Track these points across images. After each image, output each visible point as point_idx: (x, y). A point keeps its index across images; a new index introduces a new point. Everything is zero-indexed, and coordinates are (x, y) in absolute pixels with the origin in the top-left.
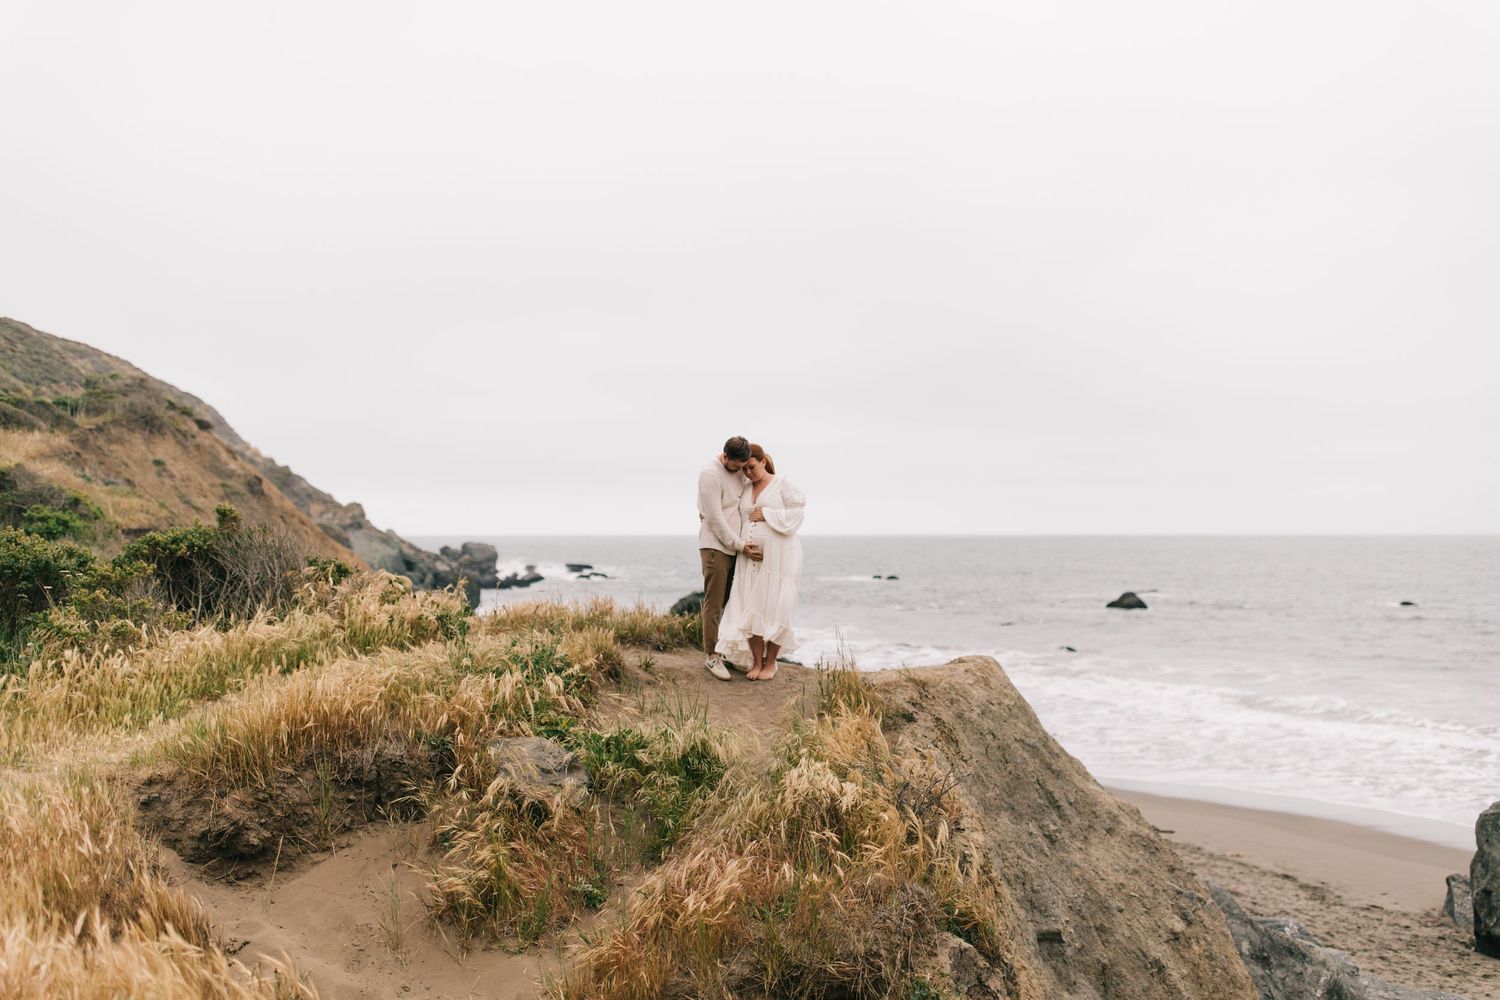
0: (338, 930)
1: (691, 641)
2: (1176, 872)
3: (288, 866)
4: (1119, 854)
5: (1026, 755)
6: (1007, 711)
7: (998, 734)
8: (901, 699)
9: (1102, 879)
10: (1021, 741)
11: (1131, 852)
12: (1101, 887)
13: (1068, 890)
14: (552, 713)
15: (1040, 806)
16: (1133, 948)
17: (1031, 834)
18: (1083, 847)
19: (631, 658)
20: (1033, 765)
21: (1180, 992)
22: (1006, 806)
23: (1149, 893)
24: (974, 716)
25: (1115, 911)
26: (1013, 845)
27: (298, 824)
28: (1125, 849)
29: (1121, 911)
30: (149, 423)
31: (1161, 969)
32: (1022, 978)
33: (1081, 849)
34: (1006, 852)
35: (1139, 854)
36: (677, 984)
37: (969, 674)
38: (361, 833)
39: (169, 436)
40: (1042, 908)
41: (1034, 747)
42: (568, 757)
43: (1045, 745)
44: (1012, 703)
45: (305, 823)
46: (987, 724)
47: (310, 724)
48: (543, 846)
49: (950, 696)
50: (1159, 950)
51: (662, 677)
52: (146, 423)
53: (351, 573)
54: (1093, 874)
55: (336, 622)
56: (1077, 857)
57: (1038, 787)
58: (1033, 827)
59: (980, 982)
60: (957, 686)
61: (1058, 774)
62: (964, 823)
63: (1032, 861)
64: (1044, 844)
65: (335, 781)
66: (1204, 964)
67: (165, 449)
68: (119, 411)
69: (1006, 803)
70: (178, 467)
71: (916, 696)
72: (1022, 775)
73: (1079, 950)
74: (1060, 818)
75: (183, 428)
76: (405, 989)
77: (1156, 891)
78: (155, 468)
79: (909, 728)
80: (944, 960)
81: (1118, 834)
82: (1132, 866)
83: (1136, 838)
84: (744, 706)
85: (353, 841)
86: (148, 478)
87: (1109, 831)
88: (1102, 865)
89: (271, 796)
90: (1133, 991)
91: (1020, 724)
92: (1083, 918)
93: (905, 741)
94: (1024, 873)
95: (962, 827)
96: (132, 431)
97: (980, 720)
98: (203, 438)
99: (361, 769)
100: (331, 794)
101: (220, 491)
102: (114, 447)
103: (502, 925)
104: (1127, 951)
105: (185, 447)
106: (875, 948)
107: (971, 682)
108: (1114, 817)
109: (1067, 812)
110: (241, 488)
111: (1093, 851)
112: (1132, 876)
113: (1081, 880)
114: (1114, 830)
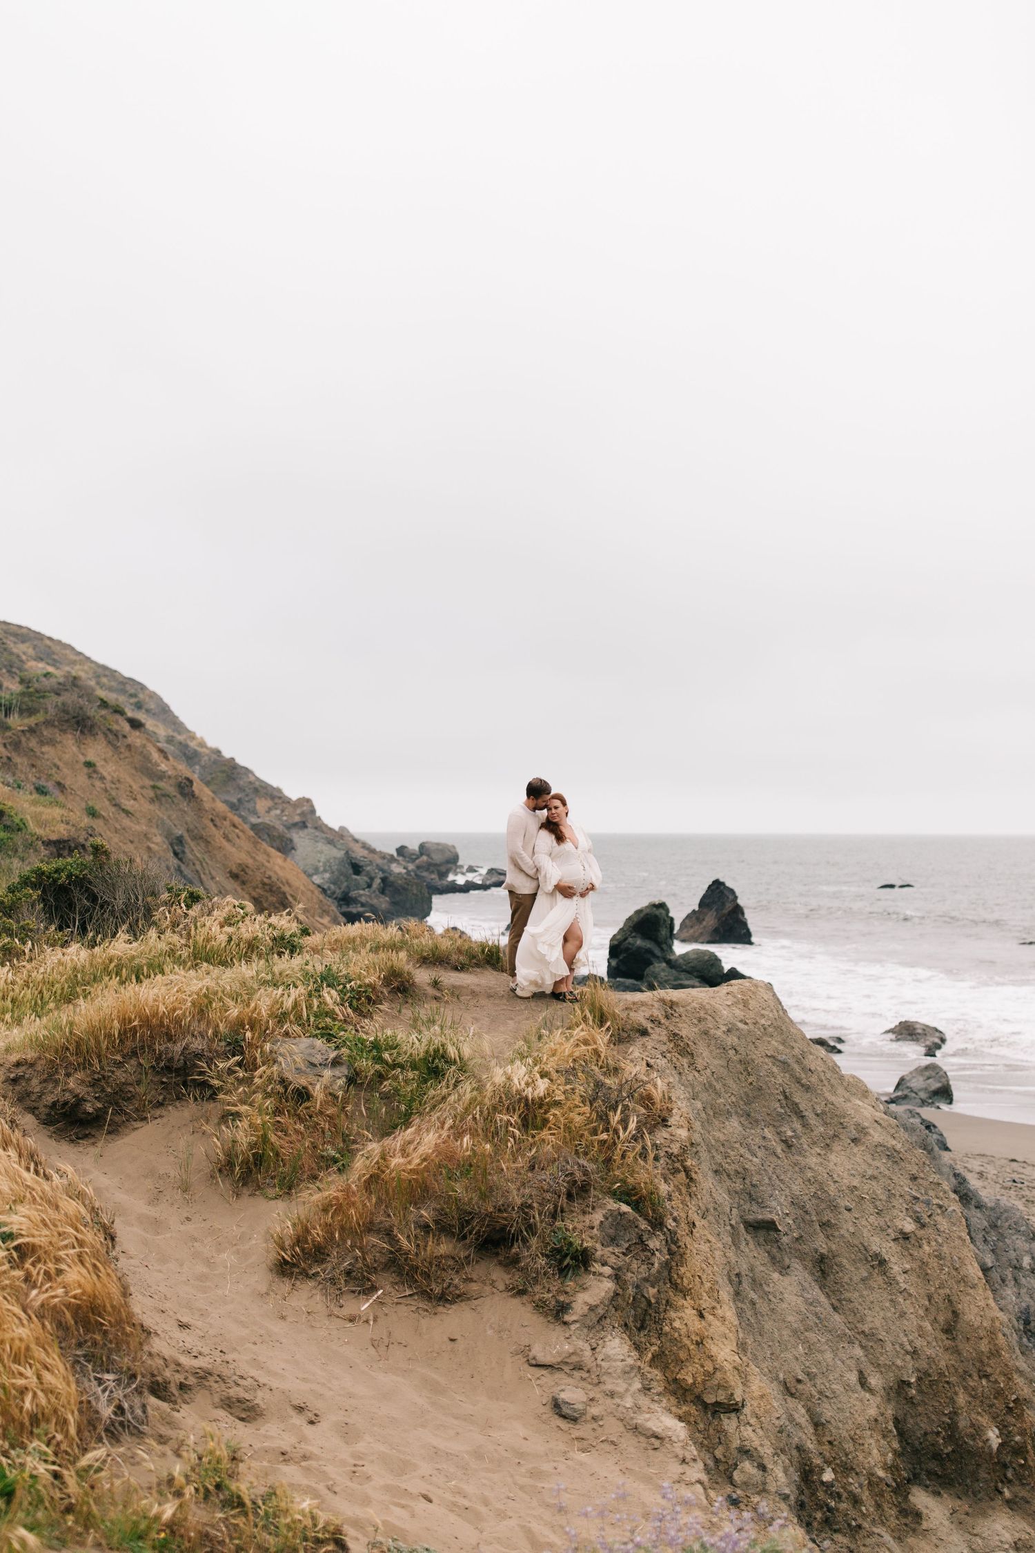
0: (146, 1177)
1: (488, 962)
2: (921, 1181)
3: (114, 1130)
4: (861, 1160)
5: (775, 1069)
6: (763, 1030)
7: (741, 1050)
8: (639, 1016)
9: (835, 1182)
10: (772, 1056)
11: (873, 1160)
12: (832, 1190)
13: (795, 1187)
14: (328, 1020)
15: (780, 1115)
16: (856, 1242)
17: (764, 1138)
18: (823, 1152)
19: (422, 976)
20: (781, 1078)
21: (898, 1284)
22: (741, 1112)
23: (884, 1197)
24: (719, 1033)
25: (843, 1210)
27: (123, 1099)
28: (868, 1158)
29: (849, 1210)
30: (80, 724)
31: (882, 1262)
32: (696, 1247)
33: (820, 1154)
34: (729, 1150)
35: (882, 1164)
36: (381, 1222)
37: (729, 996)
38: (170, 1108)
39: (101, 736)
40: (760, 1200)
41: (784, 1063)
42: (333, 1055)
43: (799, 1062)
44: (769, 1023)
45: (129, 1099)
46: (731, 1040)
47: (136, 1023)
48: (301, 1120)
49: (698, 1015)
50: (883, 1245)
51: (448, 993)
52: (78, 723)
53: (203, 899)
54: (826, 1175)
55: (183, 941)
56: (813, 1161)
57: (781, 1097)
58: (768, 1133)
59: (643, 1242)
60: (708, 1007)
61: (807, 1088)
62: (672, 1121)
63: (755, 1159)
64: (778, 1147)
65: (153, 1067)
66: (933, 1263)
67: (96, 750)
68: (52, 711)
69: (742, 1109)
70: (108, 769)
71: (659, 1013)
72: (765, 1086)
73: (797, 1239)
74: (804, 1126)
75: (115, 727)
76: (188, 1219)
77: (891, 1195)
78: (85, 770)
79: (642, 1040)
80: (597, 1217)
81: (864, 1143)
82: (870, 1172)
83: (882, 1148)
84: (512, 1019)
85: (164, 1113)
86: (78, 780)
87: (854, 1140)
88: (839, 1170)
89: (104, 1077)
90: (851, 1279)
91: (773, 1042)
92: (806, 1212)
93: (635, 1051)
94: (745, 1169)
95: (669, 1124)
96: (64, 731)
97: (725, 1036)
98: (135, 738)
99: (172, 1058)
100: (150, 1077)
101: (151, 794)
102: (45, 749)
103: (265, 1178)
104: (849, 1244)
105: (116, 748)
106: (530, 1201)
107: (729, 1003)
108: (863, 1129)
109: (811, 1122)
110: (172, 790)
111: (832, 1157)
112: (869, 1181)
113: (813, 1180)
114: (860, 1140)
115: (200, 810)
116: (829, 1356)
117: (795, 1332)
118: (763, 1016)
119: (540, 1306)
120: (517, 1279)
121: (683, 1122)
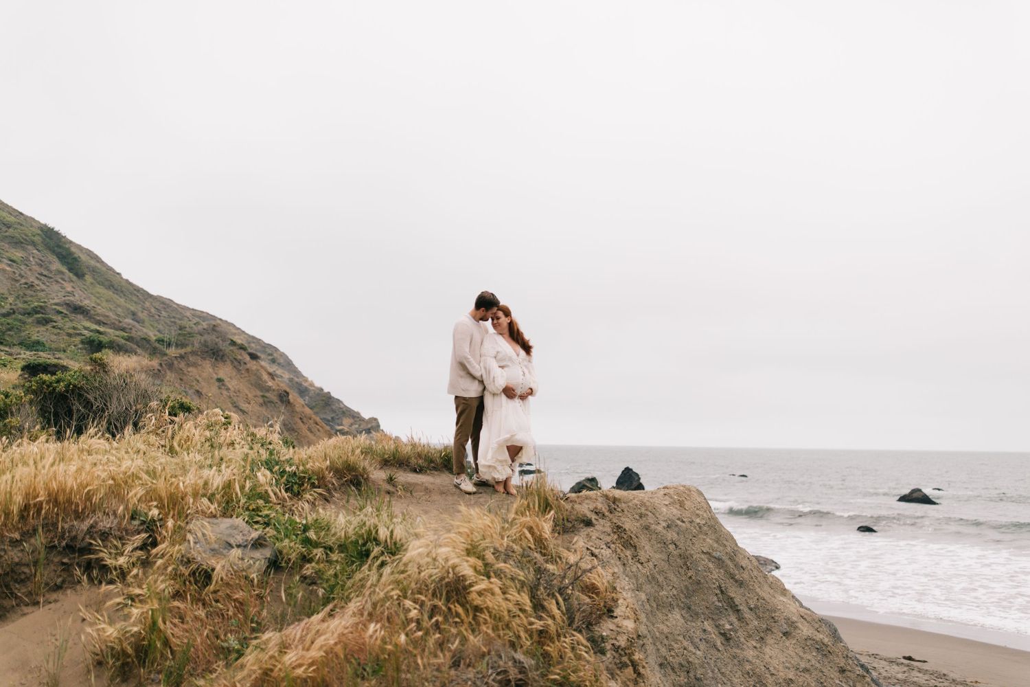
0: (15, 670)
1: (445, 466)
2: (848, 673)
4: (793, 654)
5: (711, 565)
6: (698, 528)
7: (681, 545)
8: (584, 508)
9: (772, 674)
10: (707, 553)
11: (805, 653)
14: (259, 501)
15: (718, 608)
17: (705, 630)
18: (758, 646)
19: (379, 473)
20: (716, 574)
22: (682, 605)
24: (659, 528)
26: (681, 638)
27: (16, 581)
28: (799, 650)
30: (216, 354)
33: (755, 647)
34: (673, 643)
35: (812, 657)
37: (667, 497)
38: (69, 591)
39: (228, 362)
41: (719, 559)
43: (732, 560)
44: (704, 522)
46: (671, 535)
47: (41, 498)
48: (205, 606)
49: (640, 511)
51: (401, 489)
52: (214, 354)
54: (763, 668)
56: (750, 654)
57: (718, 592)
58: (708, 625)
60: (648, 504)
61: (741, 584)
62: (617, 612)
63: (698, 652)
64: (718, 642)
65: (54, 546)
67: (225, 371)
68: (197, 345)
69: (682, 602)
70: (232, 384)
71: (603, 508)
72: (702, 581)
74: (739, 620)
75: (239, 357)
78: (217, 384)
79: (586, 531)
81: (794, 637)
82: (803, 665)
83: (813, 642)
85: (59, 597)
86: (211, 390)
87: (786, 634)
88: (775, 662)
91: (708, 540)
93: (581, 542)
94: (689, 662)
95: (615, 614)
96: (205, 359)
97: (665, 532)
98: (252, 365)
99: (75, 537)
100: (49, 557)
101: (261, 400)
102: (191, 369)
103: (149, 673)
105: (239, 370)
107: (666, 503)
108: (793, 623)
109: (746, 616)
110: (275, 399)
111: (767, 650)
112: (802, 674)
113: (751, 673)
114: (790, 634)
115: (293, 412)
118: (698, 515)
121: (629, 612)
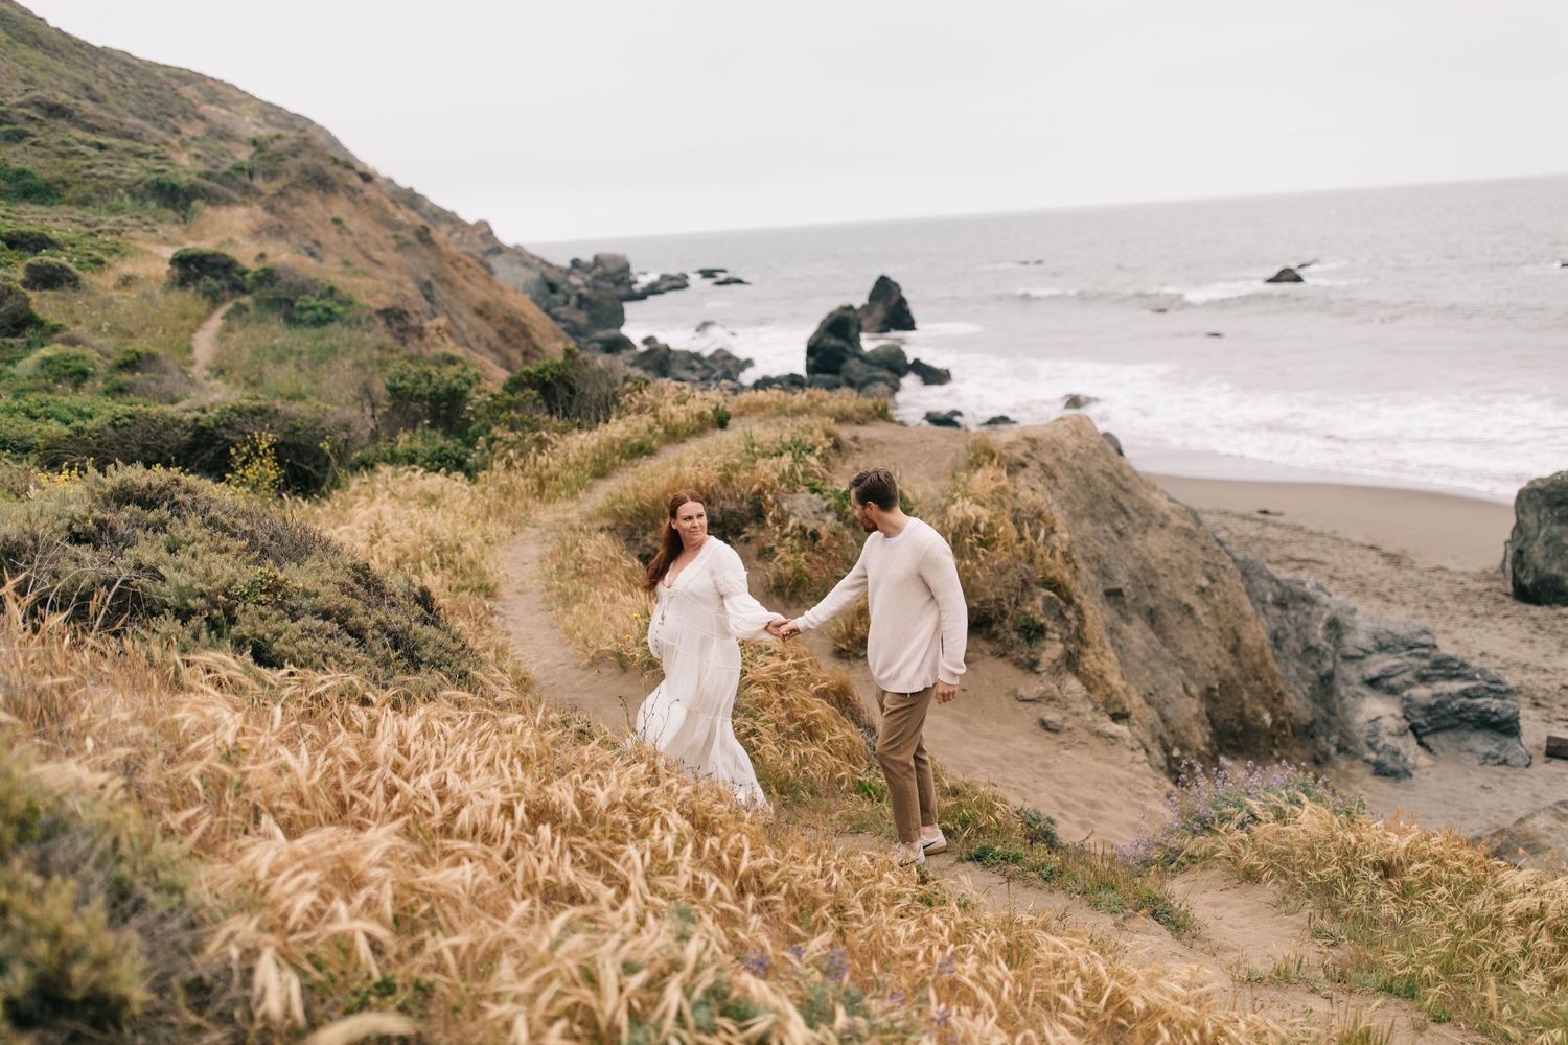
4: (1168, 540)
5: (1105, 481)
7: (1083, 469)
8: (1018, 454)
9: (1154, 557)
11: (1176, 538)
12: (1153, 562)
13: (1129, 564)
14: (812, 479)
15: (1113, 513)
16: (1172, 598)
17: (1105, 531)
18: (1142, 537)
19: (845, 433)
20: (1109, 487)
21: (1201, 623)
22: (1088, 515)
23: (1186, 564)
24: (1068, 459)
25: (1161, 576)
26: (1092, 538)
28: (1172, 537)
29: (1165, 576)
30: (321, 183)
31: (1190, 609)
32: (1089, 613)
33: (1140, 538)
34: (1085, 543)
35: (1182, 541)
37: (1066, 429)
39: (342, 194)
40: (1110, 576)
42: (825, 504)
43: (1119, 472)
46: (1077, 463)
48: (817, 552)
49: (1052, 447)
50: (1189, 598)
52: (319, 182)
54: (1148, 553)
56: (1137, 543)
57: (1112, 500)
58: (1107, 527)
59: (1064, 615)
60: (1057, 439)
61: (1127, 491)
62: (1057, 528)
63: (1105, 548)
64: (1115, 537)
66: (1222, 606)
67: (340, 207)
68: (293, 173)
69: (1088, 513)
70: (355, 224)
71: (1028, 449)
72: (1100, 494)
73: (1135, 600)
74: (1128, 519)
75: (351, 183)
77: (1191, 562)
78: (335, 227)
79: (1023, 472)
80: (1039, 602)
81: (1168, 527)
82: (1175, 548)
83: (1182, 529)
86: (330, 237)
87: (1162, 526)
88: (1155, 548)
90: (1170, 623)
91: (1101, 460)
92: (1139, 581)
93: (1021, 480)
94: (1099, 555)
95: (1055, 531)
96: (308, 191)
97: (1072, 460)
98: (369, 191)
101: (393, 243)
102: (297, 210)
104: (1167, 600)
105: (355, 203)
106: (1000, 597)
107: (1067, 435)
108: (1167, 516)
109: (1133, 515)
110: (412, 238)
111: (1149, 539)
112: (1175, 554)
113: (1139, 558)
114: (1165, 525)
115: (439, 254)
116: (1165, 676)
117: (1143, 662)
118: (1091, 441)
119: (1018, 663)
120: (998, 647)
121: (1062, 527)
